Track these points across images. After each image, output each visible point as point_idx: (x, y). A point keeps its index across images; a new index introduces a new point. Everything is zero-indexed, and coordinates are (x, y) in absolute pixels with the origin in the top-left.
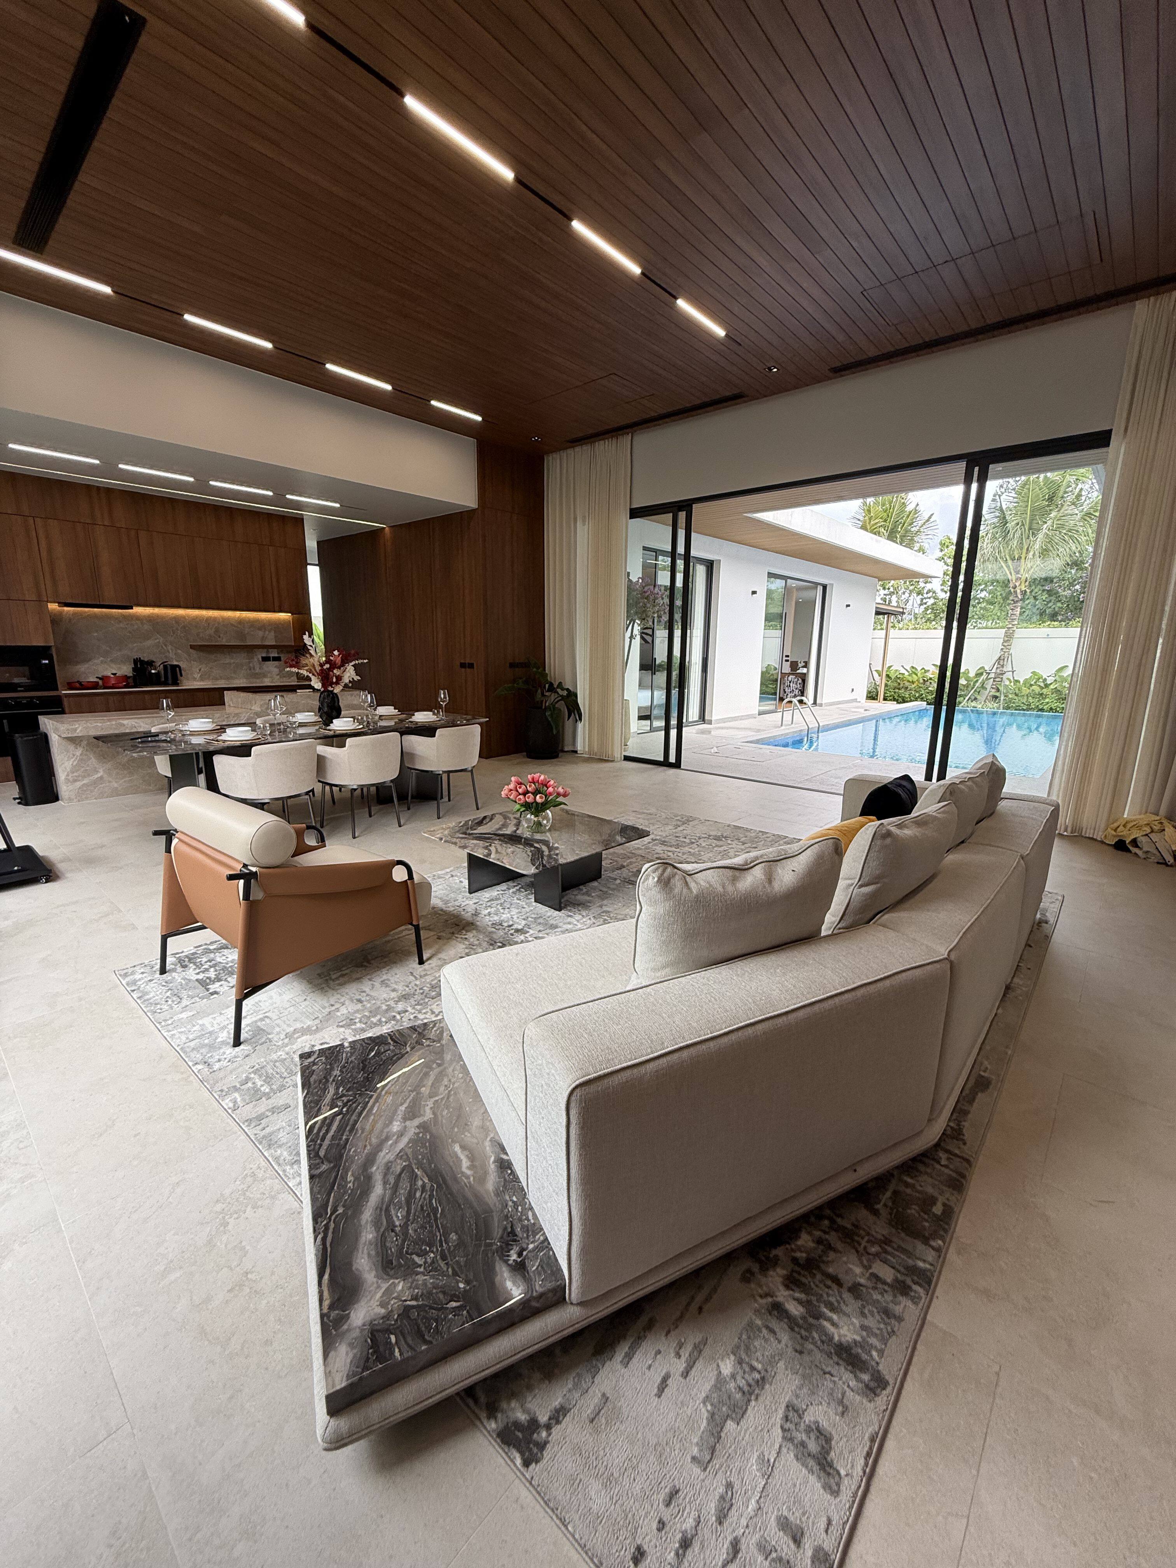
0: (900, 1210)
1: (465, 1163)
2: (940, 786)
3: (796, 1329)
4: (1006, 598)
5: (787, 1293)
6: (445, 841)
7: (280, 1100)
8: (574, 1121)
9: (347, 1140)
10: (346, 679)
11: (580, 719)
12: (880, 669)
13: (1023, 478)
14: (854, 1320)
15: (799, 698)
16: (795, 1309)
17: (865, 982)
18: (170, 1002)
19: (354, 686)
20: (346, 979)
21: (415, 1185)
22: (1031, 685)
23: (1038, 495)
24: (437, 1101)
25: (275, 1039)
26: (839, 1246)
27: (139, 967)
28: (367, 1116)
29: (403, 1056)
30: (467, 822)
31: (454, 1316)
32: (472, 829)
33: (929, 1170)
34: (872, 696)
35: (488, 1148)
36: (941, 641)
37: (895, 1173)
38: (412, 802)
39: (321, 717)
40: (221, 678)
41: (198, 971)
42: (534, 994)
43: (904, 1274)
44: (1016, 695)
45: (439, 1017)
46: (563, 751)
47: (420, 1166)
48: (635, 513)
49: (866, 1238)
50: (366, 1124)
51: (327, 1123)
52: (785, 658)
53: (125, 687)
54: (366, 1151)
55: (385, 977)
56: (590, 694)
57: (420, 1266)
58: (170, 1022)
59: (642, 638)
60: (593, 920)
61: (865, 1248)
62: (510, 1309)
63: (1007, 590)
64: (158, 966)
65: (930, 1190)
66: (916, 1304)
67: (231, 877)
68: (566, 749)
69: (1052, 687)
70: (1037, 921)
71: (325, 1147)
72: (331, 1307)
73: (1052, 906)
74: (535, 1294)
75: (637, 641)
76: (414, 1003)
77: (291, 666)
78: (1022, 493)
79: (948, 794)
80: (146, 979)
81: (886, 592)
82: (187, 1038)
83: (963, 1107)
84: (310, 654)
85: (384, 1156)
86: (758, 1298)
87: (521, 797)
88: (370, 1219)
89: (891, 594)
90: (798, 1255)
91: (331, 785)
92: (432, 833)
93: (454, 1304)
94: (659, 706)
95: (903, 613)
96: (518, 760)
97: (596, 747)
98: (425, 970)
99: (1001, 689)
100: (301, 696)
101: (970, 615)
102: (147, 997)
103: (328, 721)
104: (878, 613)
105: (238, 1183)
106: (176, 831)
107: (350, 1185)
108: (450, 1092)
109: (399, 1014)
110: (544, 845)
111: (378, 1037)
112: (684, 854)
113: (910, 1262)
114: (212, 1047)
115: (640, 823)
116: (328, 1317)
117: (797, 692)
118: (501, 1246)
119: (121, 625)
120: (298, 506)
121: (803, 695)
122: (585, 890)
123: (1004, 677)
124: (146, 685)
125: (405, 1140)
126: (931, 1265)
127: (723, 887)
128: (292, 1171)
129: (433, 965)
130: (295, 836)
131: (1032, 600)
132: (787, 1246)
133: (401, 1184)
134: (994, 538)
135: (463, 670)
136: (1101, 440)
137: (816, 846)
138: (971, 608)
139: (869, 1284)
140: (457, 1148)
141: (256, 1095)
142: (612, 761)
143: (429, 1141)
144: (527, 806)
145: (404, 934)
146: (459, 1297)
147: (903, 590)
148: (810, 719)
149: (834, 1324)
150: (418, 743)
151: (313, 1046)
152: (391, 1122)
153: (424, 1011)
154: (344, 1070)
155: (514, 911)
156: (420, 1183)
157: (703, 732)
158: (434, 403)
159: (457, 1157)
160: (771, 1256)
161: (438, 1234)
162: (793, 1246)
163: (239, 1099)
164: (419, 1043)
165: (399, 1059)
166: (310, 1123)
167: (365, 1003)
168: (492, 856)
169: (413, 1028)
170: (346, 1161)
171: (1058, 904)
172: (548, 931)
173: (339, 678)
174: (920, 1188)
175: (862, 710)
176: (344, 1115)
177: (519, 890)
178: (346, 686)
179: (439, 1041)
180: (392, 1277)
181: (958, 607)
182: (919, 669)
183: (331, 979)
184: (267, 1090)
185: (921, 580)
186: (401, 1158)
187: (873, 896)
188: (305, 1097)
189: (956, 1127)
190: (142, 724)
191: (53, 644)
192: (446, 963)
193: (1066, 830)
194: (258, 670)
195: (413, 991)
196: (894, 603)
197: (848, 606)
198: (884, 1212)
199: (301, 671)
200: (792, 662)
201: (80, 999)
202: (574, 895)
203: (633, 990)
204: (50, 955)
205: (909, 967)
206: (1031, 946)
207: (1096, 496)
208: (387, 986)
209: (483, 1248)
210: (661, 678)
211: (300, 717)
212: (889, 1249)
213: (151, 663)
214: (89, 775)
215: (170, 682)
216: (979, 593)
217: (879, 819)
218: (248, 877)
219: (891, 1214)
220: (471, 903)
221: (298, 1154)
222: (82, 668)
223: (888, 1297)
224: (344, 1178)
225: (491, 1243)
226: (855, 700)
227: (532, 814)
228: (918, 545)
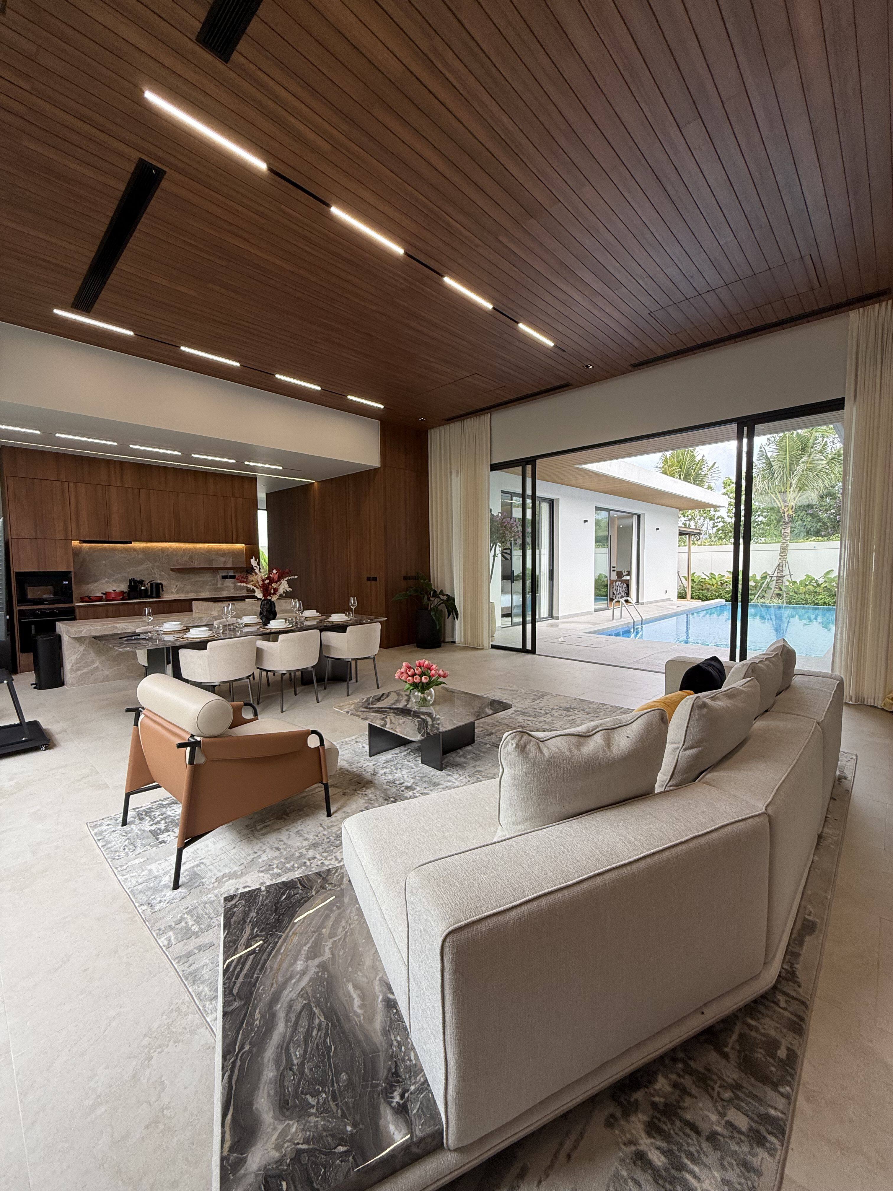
0: (747, 1053)
1: (357, 1002)
2: (743, 665)
3: (660, 1182)
4: (779, 521)
5: (649, 1141)
6: (351, 714)
7: (206, 938)
8: (447, 966)
9: (258, 978)
10: (281, 591)
11: (457, 617)
12: (686, 575)
13: (781, 434)
14: (716, 1174)
15: (625, 598)
16: (658, 1159)
17: (696, 834)
18: (127, 850)
19: (287, 596)
20: (268, 829)
21: (313, 1023)
22: (806, 585)
23: (793, 447)
24: (335, 941)
25: (207, 883)
26: (694, 1090)
27: (106, 820)
28: (275, 956)
29: (309, 899)
30: (368, 699)
31: (341, 1161)
32: (372, 704)
33: (769, 1013)
34: (682, 596)
35: (377, 988)
36: (732, 554)
37: (739, 1015)
38: (328, 683)
39: (261, 619)
40: (192, 592)
41: (151, 823)
42: (417, 844)
43: (758, 1123)
44: (796, 593)
45: (341, 864)
46: (444, 642)
47: (318, 1005)
48: (494, 467)
49: (719, 1082)
50: (273, 964)
51: (242, 961)
52: (612, 569)
53: (122, 600)
54: (273, 989)
55: (299, 828)
56: (464, 597)
57: (313, 1106)
58: (124, 867)
59: (503, 556)
60: (468, 778)
61: (718, 1093)
62: (391, 1156)
63: (779, 515)
64: (121, 819)
65: (773, 1033)
66: (772, 1155)
67: (180, 746)
68: (447, 640)
69: (823, 586)
70: (837, 778)
71: (238, 985)
72: (232, 1149)
73: (849, 764)
74: (415, 1139)
75: (499, 559)
76: (321, 850)
77: (241, 582)
78: (781, 447)
79: (750, 672)
80: (110, 830)
81: (686, 518)
82: (137, 882)
83: (793, 950)
84: (255, 573)
85: (288, 994)
86: (622, 1146)
87: (410, 678)
88: (271, 1057)
89: (690, 520)
90: (657, 1099)
91: (267, 671)
92: (341, 707)
93: (341, 1149)
94: (518, 606)
95: (700, 534)
96: (410, 650)
97: (469, 638)
98: (332, 822)
99: (783, 588)
100: (248, 604)
101: (752, 534)
102: (109, 845)
103: (266, 623)
104: (681, 534)
105: (164, 1017)
106: (143, 708)
107: (257, 1022)
108: (346, 932)
109: (309, 860)
110: (428, 716)
111: (289, 882)
112: (540, 722)
113: (762, 1110)
114: (155, 890)
115: (505, 698)
116: (228, 1160)
117: (623, 594)
118: (386, 1088)
119: (123, 555)
120: (253, 469)
121: (628, 596)
122: (461, 753)
123: (784, 579)
124: (137, 598)
125: (306, 979)
126: (783, 1113)
127: (571, 752)
128: (210, 1007)
129: (338, 818)
130: (232, 711)
131: (799, 522)
132: (646, 1090)
133: (300, 1022)
134: (764, 478)
135: (369, 582)
136: (837, 405)
137: (645, 715)
138: (752, 529)
139: (726, 1133)
140: (350, 987)
141: (187, 934)
142: (482, 649)
143: (327, 980)
144: (415, 685)
145: (317, 790)
146: (346, 1142)
147: (698, 517)
148: (634, 614)
149: (695, 1177)
150: (333, 638)
151: (237, 889)
152: (295, 962)
153: (329, 858)
154: (260, 912)
155: (405, 771)
156: (317, 1021)
157: (552, 626)
158: (349, 397)
159: (351, 996)
160: (632, 1100)
161: (330, 1074)
162: (652, 1091)
163: (173, 938)
164: (323, 887)
165: (306, 902)
166: (228, 962)
167: (282, 851)
168: (387, 726)
169: (319, 874)
170: (255, 999)
171: (854, 762)
172: (432, 788)
173: (276, 590)
174: (762, 1031)
175: (675, 607)
176: (257, 954)
177: (409, 753)
178: (281, 596)
179: (340, 886)
180: (287, 1118)
181: (742, 529)
182: (717, 575)
183: (256, 829)
184: (197, 929)
185: (712, 509)
186: (302, 996)
187: (696, 758)
188: (225, 937)
189: (789, 969)
190: (130, 627)
191: (72, 570)
192: (349, 816)
193: (851, 700)
194: (219, 585)
195: (321, 840)
196: (693, 527)
197: (658, 529)
198: (733, 1055)
199: (248, 586)
200: (617, 572)
201: (57, 847)
202: (453, 757)
203: (498, 842)
204: (39, 810)
205: (732, 820)
206: (835, 799)
207: (839, 446)
208: (301, 836)
209: (369, 1089)
210: (518, 585)
211: (246, 620)
212: (741, 1095)
213: (141, 582)
214: (88, 666)
215: (154, 595)
216: (756, 518)
217: (695, 693)
218: (193, 745)
219: (739, 1058)
220: (371, 764)
221: (216, 990)
222: (92, 587)
223: (745, 1148)
224: (252, 1015)
225: (377, 1084)
226: (669, 599)
227: (419, 691)
228: (707, 484)
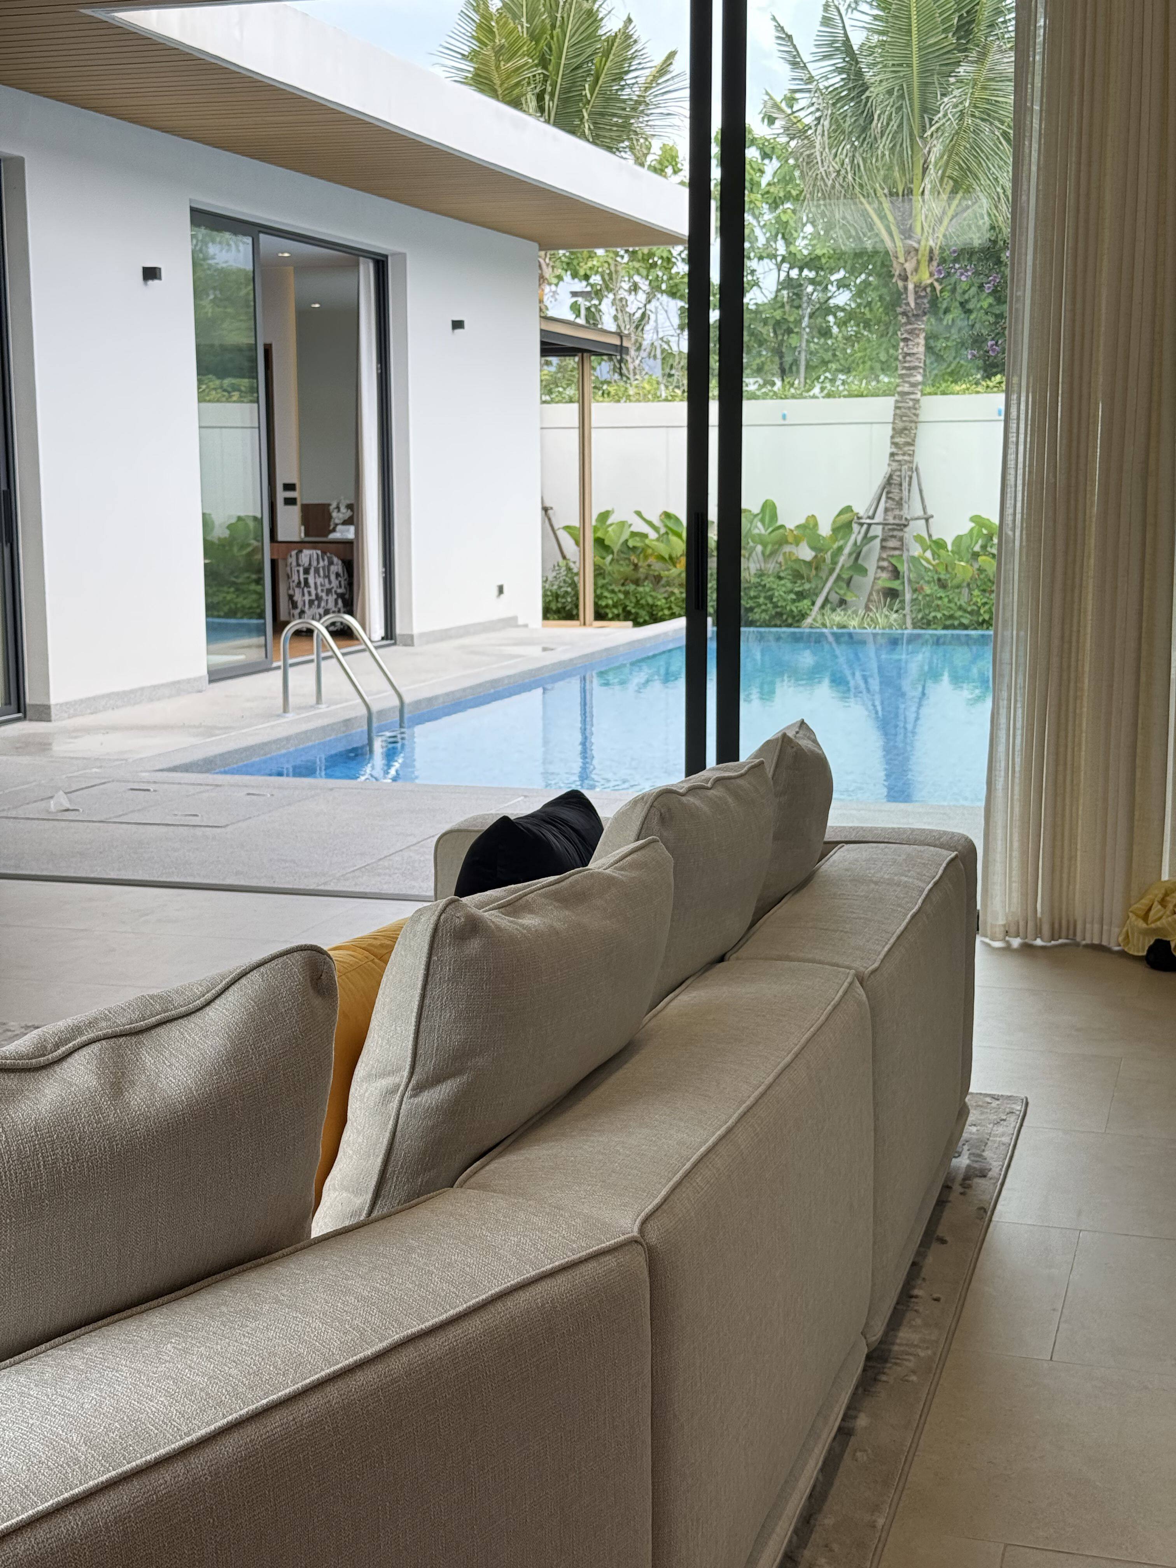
12: (576, 522)
15: (334, 620)
22: (976, 555)
34: (560, 607)
44: (942, 584)
52: (281, 494)
63: (888, 282)
73: (1000, 1129)
89: (596, 292)
99: (904, 568)
104: (552, 349)
117: (327, 601)
121: (347, 612)
123: (907, 534)
131: (956, 316)
148: (373, 684)
171: (1013, 1122)
175: (534, 652)
196: (604, 322)
197: (458, 325)
200: (304, 508)
206: (938, 1240)
226: (511, 622)
